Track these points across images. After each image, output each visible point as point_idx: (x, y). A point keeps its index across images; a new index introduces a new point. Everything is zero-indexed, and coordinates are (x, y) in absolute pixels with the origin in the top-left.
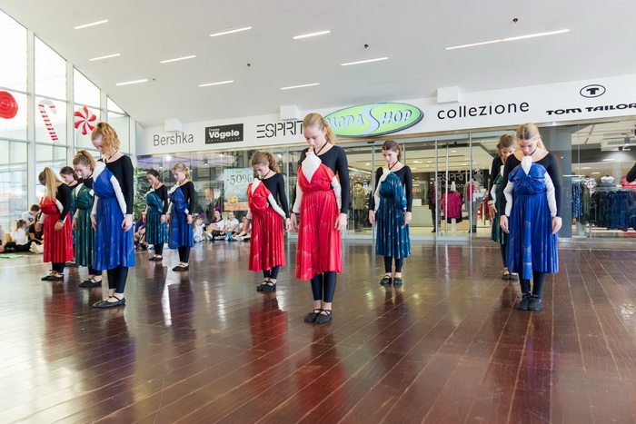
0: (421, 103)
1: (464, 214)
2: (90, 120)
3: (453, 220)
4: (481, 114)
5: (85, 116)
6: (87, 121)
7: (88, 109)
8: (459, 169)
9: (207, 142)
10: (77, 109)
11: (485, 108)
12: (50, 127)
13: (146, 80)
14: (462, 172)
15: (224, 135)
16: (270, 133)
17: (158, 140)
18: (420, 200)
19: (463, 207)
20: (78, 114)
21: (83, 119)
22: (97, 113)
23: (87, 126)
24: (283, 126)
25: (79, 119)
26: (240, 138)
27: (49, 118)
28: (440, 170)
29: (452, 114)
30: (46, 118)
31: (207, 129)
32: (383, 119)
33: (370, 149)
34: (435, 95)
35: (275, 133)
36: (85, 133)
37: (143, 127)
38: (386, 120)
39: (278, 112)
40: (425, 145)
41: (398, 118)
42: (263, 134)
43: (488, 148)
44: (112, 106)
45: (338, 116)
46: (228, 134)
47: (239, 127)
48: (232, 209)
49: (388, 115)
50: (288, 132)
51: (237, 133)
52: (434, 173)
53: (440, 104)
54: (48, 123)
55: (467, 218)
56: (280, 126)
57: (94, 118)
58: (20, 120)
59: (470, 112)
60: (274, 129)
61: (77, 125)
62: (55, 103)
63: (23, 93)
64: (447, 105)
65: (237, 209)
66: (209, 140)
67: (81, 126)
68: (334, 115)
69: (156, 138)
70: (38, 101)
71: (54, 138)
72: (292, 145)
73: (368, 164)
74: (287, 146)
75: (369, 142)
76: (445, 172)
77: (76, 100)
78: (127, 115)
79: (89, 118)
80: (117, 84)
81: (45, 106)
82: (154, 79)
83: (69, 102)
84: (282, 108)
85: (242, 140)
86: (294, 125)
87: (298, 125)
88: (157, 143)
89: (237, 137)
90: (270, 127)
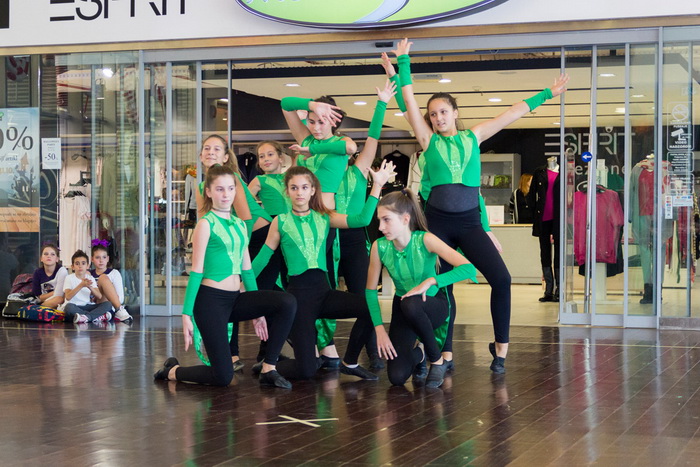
1: (628, 251)
8: (609, 123)
14: (616, 130)
16: (90, 8)
18: (502, 209)
35: (104, 9)
40: (521, 56)
42: (68, 9)
52: (557, 130)
55: (635, 262)
72: (153, 45)
73: (360, 103)
74: (139, 47)
75: (379, 45)
76: (587, 130)
85: (8, 27)
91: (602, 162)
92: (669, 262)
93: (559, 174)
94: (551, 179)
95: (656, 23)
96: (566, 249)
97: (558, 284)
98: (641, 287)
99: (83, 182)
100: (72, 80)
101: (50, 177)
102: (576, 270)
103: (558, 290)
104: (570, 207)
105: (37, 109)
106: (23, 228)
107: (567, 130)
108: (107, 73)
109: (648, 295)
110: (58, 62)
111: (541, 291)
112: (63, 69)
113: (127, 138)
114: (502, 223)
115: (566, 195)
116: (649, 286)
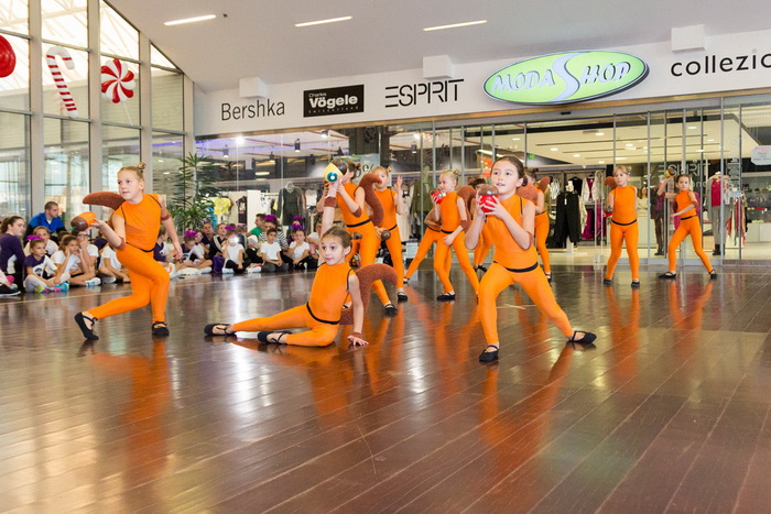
0: (646, 51)
2: (124, 80)
4: (739, 68)
5: (117, 74)
6: (119, 80)
7: (121, 62)
9: (306, 115)
10: (104, 61)
11: (745, 58)
12: (64, 90)
13: (213, 17)
15: (332, 103)
16: (406, 100)
17: (228, 112)
20: (106, 70)
21: (113, 78)
22: (134, 69)
23: (119, 89)
24: (427, 88)
25: (106, 78)
26: (359, 107)
27: (63, 76)
29: (693, 69)
30: (58, 77)
31: (307, 94)
32: (586, 76)
34: (667, 37)
35: (413, 100)
36: (117, 100)
37: (204, 90)
38: (590, 79)
39: (420, 65)
41: (608, 75)
42: (395, 101)
43: (746, 124)
44: (157, 58)
45: (514, 71)
46: (340, 101)
47: (358, 91)
49: (594, 70)
50: (434, 97)
51: (353, 100)
53: (676, 52)
54: (60, 83)
56: (422, 89)
57: (130, 77)
58: (18, 80)
59: (721, 65)
60: (412, 93)
61: (104, 88)
62: (71, 53)
63: (23, 37)
64: (686, 54)
66: (309, 111)
67: (111, 89)
68: (508, 71)
69: (226, 108)
70: (45, 48)
71: (71, 108)
72: (442, 118)
73: (554, 149)
74: (433, 119)
75: (563, 114)
76: (680, 163)
77: (103, 49)
78: (179, 72)
79: (123, 77)
80: (167, 24)
81: (56, 57)
82: (225, 16)
83: (91, 52)
84: (426, 60)
85: (362, 111)
86: (444, 87)
87: (451, 87)
88: (226, 115)
89: (354, 106)
90: (406, 91)
92: (730, 234)
95: (719, 95)
100: (398, 142)
105: (379, 155)
108: (417, 135)
110: (390, 128)
111: (656, 251)
112: (394, 133)
113: (427, 172)
116: (717, 247)
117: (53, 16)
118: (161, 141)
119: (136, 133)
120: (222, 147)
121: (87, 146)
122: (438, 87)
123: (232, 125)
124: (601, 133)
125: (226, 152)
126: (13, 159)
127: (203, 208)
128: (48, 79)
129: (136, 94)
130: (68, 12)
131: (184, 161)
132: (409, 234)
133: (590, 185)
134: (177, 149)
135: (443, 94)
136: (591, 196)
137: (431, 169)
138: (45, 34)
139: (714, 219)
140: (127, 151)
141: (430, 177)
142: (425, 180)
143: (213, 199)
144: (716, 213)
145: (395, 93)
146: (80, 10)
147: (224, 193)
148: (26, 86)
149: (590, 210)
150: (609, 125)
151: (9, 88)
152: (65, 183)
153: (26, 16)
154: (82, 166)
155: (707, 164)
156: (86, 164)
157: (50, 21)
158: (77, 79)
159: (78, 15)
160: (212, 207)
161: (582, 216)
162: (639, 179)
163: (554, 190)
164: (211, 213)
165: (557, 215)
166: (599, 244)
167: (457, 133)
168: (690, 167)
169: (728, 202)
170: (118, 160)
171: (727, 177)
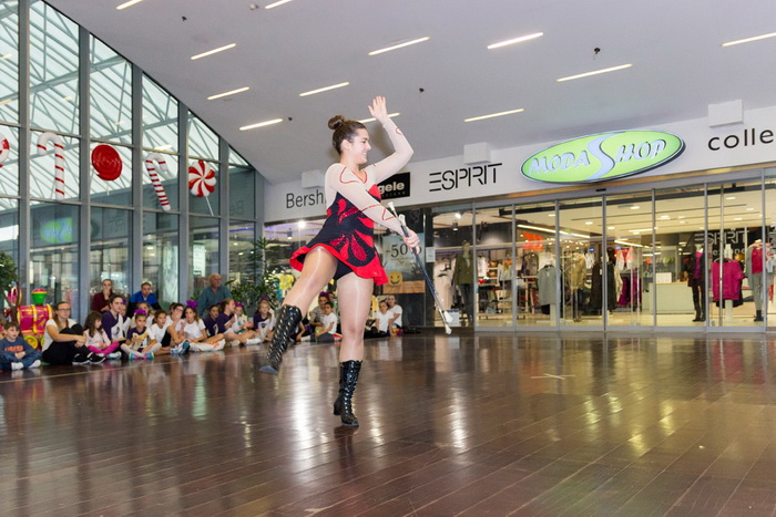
0: (683, 128)
1: (746, 294)
2: (208, 178)
3: (729, 303)
5: (201, 173)
6: (203, 178)
7: (205, 163)
8: (732, 226)
10: (191, 162)
13: (280, 120)
14: (737, 230)
15: (383, 189)
16: (449, 184)
17: (292, 201)
18: (670, 274)
19: (745, 282)
20: (193, 170)
21: (198, 176)
22: (215, 168)
23: (203, 186)
24: (468, 172)
25: (192, 176)
26: (406, 193)
27: (159, 177)
28: (711, 227)
29: (731, 142)
30: (154, 178)
32: (621, 155)
33: (600, 200)
34: (703, 113)
35: (455, 184)
36: (201, 194)
37: (272, 183)
38: (625, 157)
39: (461, 152)
40: (679, 191)
41: (644, 153)
42: (438, 185)
44: (233, 158)
45: (550, 154)
46: (389, 188)
47: (405, 178)
48: (394, 291)
50: (474, 180)
51: (400, 186)
53: (714, 127)
54: (156, 183)
55: (750, 299)
56: (463, 174)
58: (124, 180)
59: (761, 137)
60: (454, 178)
61: (191, 185)
62: (166, 157)
63: (128, 146)
64: (723, 129)
65: (401, 292)
67: (196, 186)
68: (544, 154)
69: (290, 197)
71: (164, 203)
72: (481, 199)
73: (589, 223)
75: (597, 191)
76: (718, 231)
77: (190, 152)
78: (250, 170)
79: (206, 175)
80: (242, 129)
81: (154, 161)
82: (290, 119)
83: (181, 155)
84: (466, 147)
85: (409, 195)
86: (484, 170)
87: (490, 171)
88: (290, 204)
89: (401, 191)
90: (448, 176)
91: (728, 246)
92: (772, 300)
93: (704, 253)
94: (698, 256)
96: (710, 294)
97: (704, 312)
98: (755, 314)
99: (446, 269)
100: (440, 221)
101: (430, 266)
102: (714, 304)
103: (704, 315)
104: (709, 271)
105: (423, 234)
106: (417, 291)
107: (709, 232)
108: (458, 216)
109: (759, 317)
110: (434, 211)
111: (694, 317)
112: (436, 214)
113: (467, 247)
114: (670, 281)
115: (708, 264)
116: (759, 312)
117: (152, 127)
118: (236, 227)
119: (216, 222)
120: (287, 230)
121: (176, 233)
122: (479, 171)
123: (295, 212)
124: (636, 207)
125: (290, 234)
126: (120, 246)
127: (271, 283)
128: (146, 180)
129: (216, 190)
130: (164, 122)
131: (255, 244)
132: (451, 303)
133: (625, 255)
134: (249, 234)
135: (482, 178)
136: (625, 265)
137: (472, 244)
138: (145, 143)
139: (756, 286)
140: (209, 236)
141: (470, 252)
142: (466, 255)
143: (279, 276)
144: (756, 280)
145: (438, 178)
146: (172, 121)
147: (288, 271)
148: (128, 185)
149: (626, 278)
150: (648, 199)
151: (117, 188)
152: (159, 263)
153: (130, 128)
154: (173, 250)
155: (746, 232)
156: (176, 248)
157: (149, 131)
158: (170, 178)
159: (172, 125)
160: (278, 281)
161: (617, 285)
162: (674, 248)
163: (589, 261)
164: (278, 288)
165: (592, 283)
166: (634, 310)
167: (497, 212)
168: (728, 235)
169: (770, 270)
170: (201, 244)
171: (768, 244)
